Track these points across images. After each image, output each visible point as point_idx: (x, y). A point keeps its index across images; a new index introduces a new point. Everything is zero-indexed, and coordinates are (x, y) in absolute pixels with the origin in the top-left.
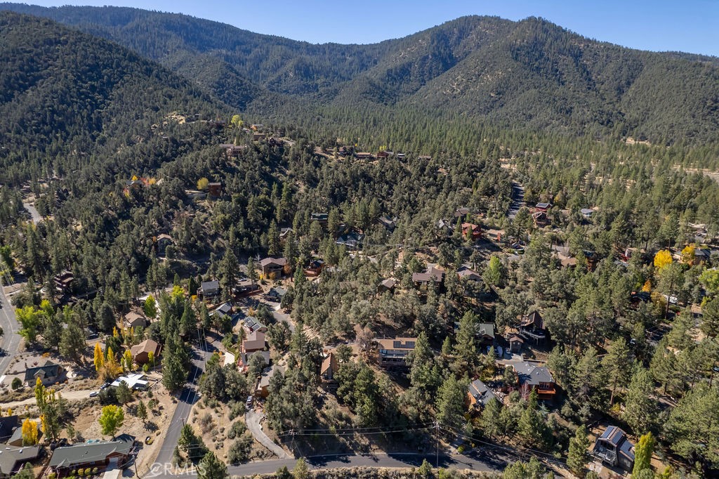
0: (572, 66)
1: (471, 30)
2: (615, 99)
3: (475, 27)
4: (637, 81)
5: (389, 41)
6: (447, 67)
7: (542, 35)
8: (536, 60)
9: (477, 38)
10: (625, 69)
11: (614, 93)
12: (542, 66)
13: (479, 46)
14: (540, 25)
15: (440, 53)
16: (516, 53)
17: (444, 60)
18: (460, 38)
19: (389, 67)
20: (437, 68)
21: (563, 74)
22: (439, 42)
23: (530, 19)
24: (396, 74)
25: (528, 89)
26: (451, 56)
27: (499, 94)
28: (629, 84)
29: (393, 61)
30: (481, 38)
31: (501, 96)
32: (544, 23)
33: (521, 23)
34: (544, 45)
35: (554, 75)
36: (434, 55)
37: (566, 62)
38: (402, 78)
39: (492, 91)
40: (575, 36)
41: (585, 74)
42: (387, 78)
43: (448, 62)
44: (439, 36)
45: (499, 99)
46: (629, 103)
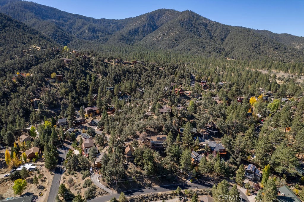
0: (204, 30)
1: (163, 15)
2: (221, 43)
3: (165, 13)
4: (228, 36)
5: (129, 18)
6: (154, 30)
7: (191, 18)
8: (190, 27)
9: (166, 17)
10: (224, 32)
11: (220, 41)
12: (192, 29)
13: (167, 21)
14: (191, 13)
15: (151, 24)
16: (182, 24)
17: (152, 27)
18: (159, 18)
19: (130, 29)
20: (150, 30)
21: (201, 33)
22: (150, 19)
23: (187, 11)
24: (133, 32)
25: (188, 38)
26: (155, 25)
27: (176, 40)
28: (225, 37)
29: (132, 27)
30: (167, 18)
31: (177, 41)
32: (192, 12)
33: (183, 12)
34: (193, 21)
35: (197, 33)
36: (148, 24)
37: (201, 28)
38: (135, 34)
39: (173, 39)
40: (204, 18)
41: (209, 33)
42: (129, 34)
43: (154, 28)
44: (150, 16)
45: (176, 42)
46: (226, 45)
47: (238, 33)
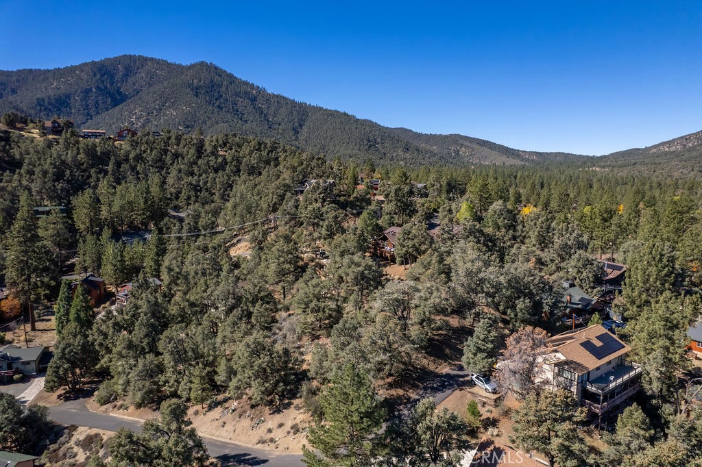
0: (250, 108)
1: (138, 69)
2: (294, 138)
3: (142, 66)
4: (307, 123)
5: (30, 71)
6: (116, 103)
7: (217, 79)
8: (216, 99)
9: (147, 76)
10: (295, 113)
11: (292, 133)
12: (223, 105)
13: (150, 85)
14: (213, 69)
15: (106, 87)
16: (196, 91)
17: (112, 96)
18: (126, 75)
19: (39, 96)
20: (105, 103)
21: (244, 114)
22: (102, 76)
23: (202, 63)
24: (50, 104)
25: (217, 123)
26: (120, 93)
27: (188, 127)
28: (301, 126)
30: (151, 78)
31: (190, 129)
32: (216, 68)
33: (193, 66)
34: (220, 86)
35: (236, 114)
36: (98, 88)
37: (243, 103)
38: (59, 109)
39: (179, 124)
40: (246, 83)
41: (263, 116)
42: (38, 108)
43: (117, 99)
44: (100, 70)
45: (189, 132)
46: (306, 141)
47: (326, 117)
